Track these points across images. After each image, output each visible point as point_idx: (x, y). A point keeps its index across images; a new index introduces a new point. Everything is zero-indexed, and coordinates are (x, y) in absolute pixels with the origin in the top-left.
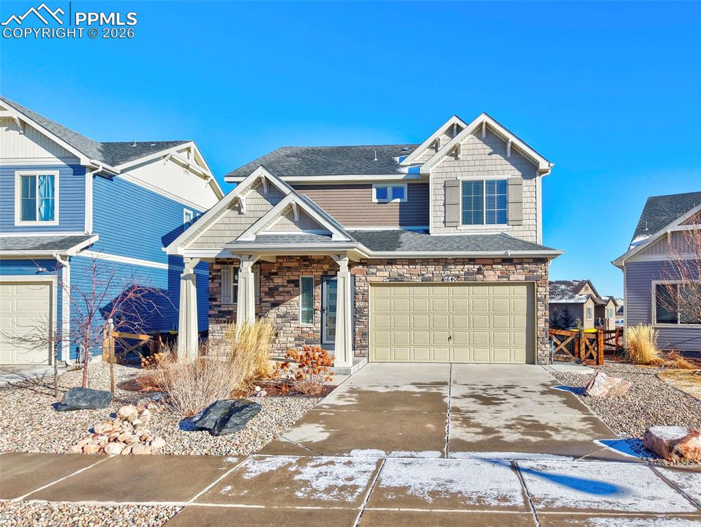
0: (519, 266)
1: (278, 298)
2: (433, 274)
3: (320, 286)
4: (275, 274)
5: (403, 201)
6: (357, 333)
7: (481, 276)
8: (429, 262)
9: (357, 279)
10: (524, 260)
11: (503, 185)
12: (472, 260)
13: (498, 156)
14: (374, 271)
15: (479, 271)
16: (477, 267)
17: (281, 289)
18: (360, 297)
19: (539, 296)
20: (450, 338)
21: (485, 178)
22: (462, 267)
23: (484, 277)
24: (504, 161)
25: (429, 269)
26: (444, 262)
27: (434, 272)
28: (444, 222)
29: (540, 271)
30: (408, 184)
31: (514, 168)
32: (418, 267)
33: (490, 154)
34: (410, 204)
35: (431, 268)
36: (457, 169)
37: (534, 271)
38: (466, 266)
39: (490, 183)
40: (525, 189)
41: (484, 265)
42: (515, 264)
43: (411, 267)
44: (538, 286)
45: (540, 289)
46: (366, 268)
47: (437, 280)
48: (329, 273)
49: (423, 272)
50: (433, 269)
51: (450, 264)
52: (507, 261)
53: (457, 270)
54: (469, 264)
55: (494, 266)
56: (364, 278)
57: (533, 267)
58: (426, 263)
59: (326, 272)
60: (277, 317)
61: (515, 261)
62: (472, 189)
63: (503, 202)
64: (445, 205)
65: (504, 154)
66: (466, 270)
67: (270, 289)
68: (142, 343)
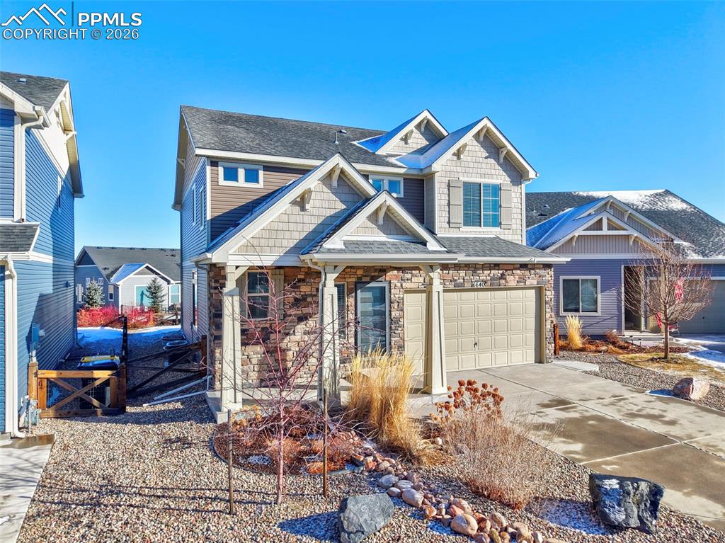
0: (532, 272)
1: (306, 310)
2: (464, 279)
3: (353, 295)
4: (303, 280)
5: (399, 196)
6: (393, 346)
7: (504, 281)
8: (460, 267)
9: (393, 286)
10: (536, 266)
11: (497, 189)
12: (497, 266)
13: (492, 161)
14: (409, 276)
15: (503, 277)
16: (501, 272)
17: (309, 299)
18: (395, 305)
19: (547, 299)
20: (476, 344)
21: (483, 181)
22: (489, 272)
23: (507, 282)
24: (497, 167)
25: (461, 275)
26: (473, 268)
27: (465, 278)
28: (449, 223)
29: (547, 275)
30: (404, 179)
31: (504, 174)
32: (451, 272)
33: (486, 158)
34: (407, 200)
35: (462, 273)
36: (459, 169)
37: (543, 276)
38: (492, 272)
39: (487, 186)
40: (513, 194)
41: (506, 270)
42: (530, 270)
43: (445, 272)
44: (546, 290)
45: (548, 293)
46: (401, 274)
47: (468, 285)
48: (364, 279)
49: (455, 278)
50: (464, 275)
51: (479, 269)
52: (523, 266)
53: (485, 275)
54: (495, 269)
55: (514, 271)
56: (399, 285)
57: (542, 272)
58: (458, 268)
59: (360, 278)
60: (305, 334)
61: (529, 266)
62: (472, 191)
63: (497, 206)
64: (449, 204)
65: (497, 160)
66: (492, 275)
67: (296, 299)
68: (97, 383)
